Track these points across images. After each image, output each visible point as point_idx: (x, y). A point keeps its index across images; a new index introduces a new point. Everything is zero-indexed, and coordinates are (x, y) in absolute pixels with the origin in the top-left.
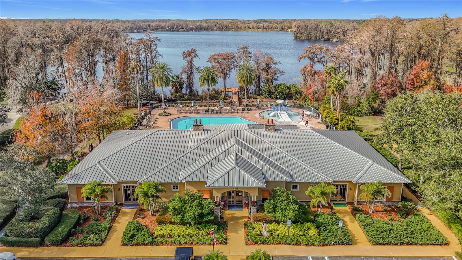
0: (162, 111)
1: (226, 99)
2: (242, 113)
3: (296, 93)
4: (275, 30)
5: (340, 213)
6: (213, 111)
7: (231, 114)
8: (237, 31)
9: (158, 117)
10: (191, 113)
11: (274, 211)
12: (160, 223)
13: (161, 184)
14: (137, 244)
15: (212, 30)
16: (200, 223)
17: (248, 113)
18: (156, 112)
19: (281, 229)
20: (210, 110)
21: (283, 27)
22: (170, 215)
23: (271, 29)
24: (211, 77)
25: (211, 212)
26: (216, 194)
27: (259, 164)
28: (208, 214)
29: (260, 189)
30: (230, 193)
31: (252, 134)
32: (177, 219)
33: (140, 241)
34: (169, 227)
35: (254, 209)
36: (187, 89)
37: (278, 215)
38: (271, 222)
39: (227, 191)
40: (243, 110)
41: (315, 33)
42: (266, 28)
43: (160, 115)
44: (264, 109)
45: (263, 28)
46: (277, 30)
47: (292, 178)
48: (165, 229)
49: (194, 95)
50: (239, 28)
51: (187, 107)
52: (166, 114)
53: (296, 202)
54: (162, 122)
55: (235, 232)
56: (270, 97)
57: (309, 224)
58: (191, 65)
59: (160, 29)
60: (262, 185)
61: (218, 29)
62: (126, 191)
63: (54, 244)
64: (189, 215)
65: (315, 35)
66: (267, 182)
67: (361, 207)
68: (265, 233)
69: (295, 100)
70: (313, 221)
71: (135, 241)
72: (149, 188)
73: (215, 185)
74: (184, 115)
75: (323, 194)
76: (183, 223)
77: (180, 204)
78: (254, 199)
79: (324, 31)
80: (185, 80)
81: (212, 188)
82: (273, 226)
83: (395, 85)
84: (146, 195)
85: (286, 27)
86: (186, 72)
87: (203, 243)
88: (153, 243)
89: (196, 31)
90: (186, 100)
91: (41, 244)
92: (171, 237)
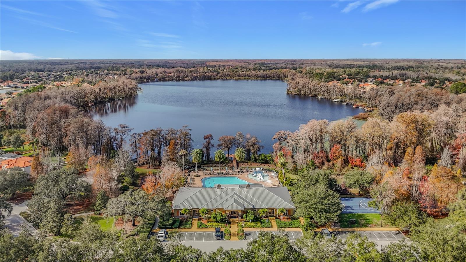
0: (196, 174)
1: (229, 163)
2: (238, 174)
3: (270, 160)
4: (273, 79)
5: (271, 219)
6: (222, 173)
7: (232, 175)
8: (237, 80)
9: (195, 177)
10: (211, 175)
11: (247, 217)
12: (208, 222)
13: (208, 209)
14: (202, 228)
15: (215, 79)
16: (222, 222)
17: (241, 174)
18: (193, 174)
19: (249, 223)
20: (221, 173)
21: (280, 75)
22: (212, 219)
23: (269, 77)
24: (221, 156)
25: (226, 218)
26: (227, 212)
27: (242, 202)
28: (225, 218)
29: (242, 210)
30: (232, 212)
31: (241, 190)
32: (215, 220)
33: (203, 227)
34: (212, 223)
35: (240, 217)
36: (206, 158)
37: (248, 219)
38: (246, 221)
39: (231, 211)
40: (239, 172)
41: (304, 89)
42: (264, 77)
43: (195, 176)
44: (250, 172)
45: (261, 77)
46: (274, 78)
47: (254, 207)
48: (211, 224)
49: (210, 161)
50: (239, 77)
51: (208, 170)
52: (198, 176)
53: (254, 215)
54: (197, 181)
55: (234, 224)
56: (256, 162)
57: (258, 222)
58: (209, 143)
59: (167, 78)
60: (243, 209)
61: (220, 78)
62: (194, 212)
63: (176, 228)
64: (219, 219)
65: (304, 91)
66: (245, 208)
67: (279, 217)
68: (243, 224)
69: (270, 164)
70: (260, 221)
71: (201, 227)
72: (204, 210)
73: (227, 209)
74: (207, 176)
75: (264, 212)
76: (216, 222)
77: (215, 215)
78: (240, 214)
79: (312, 88)
80: (205, 152)
81: (226, 210)
82: (246, 223)
83: (323, 157)
84: (203, 212)
85: (283, 76)
86: (205, 147)
87: (223, 228)
88: (207, 228)
89: (200, 80)
90: (205, 164)
91: (172, 228)
92: (213, 226)
